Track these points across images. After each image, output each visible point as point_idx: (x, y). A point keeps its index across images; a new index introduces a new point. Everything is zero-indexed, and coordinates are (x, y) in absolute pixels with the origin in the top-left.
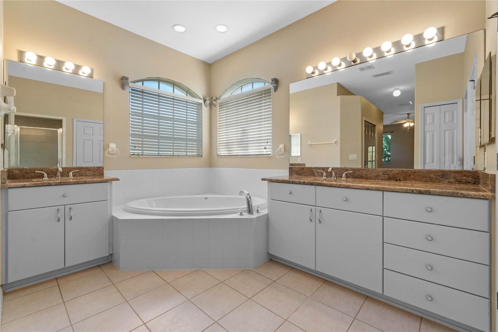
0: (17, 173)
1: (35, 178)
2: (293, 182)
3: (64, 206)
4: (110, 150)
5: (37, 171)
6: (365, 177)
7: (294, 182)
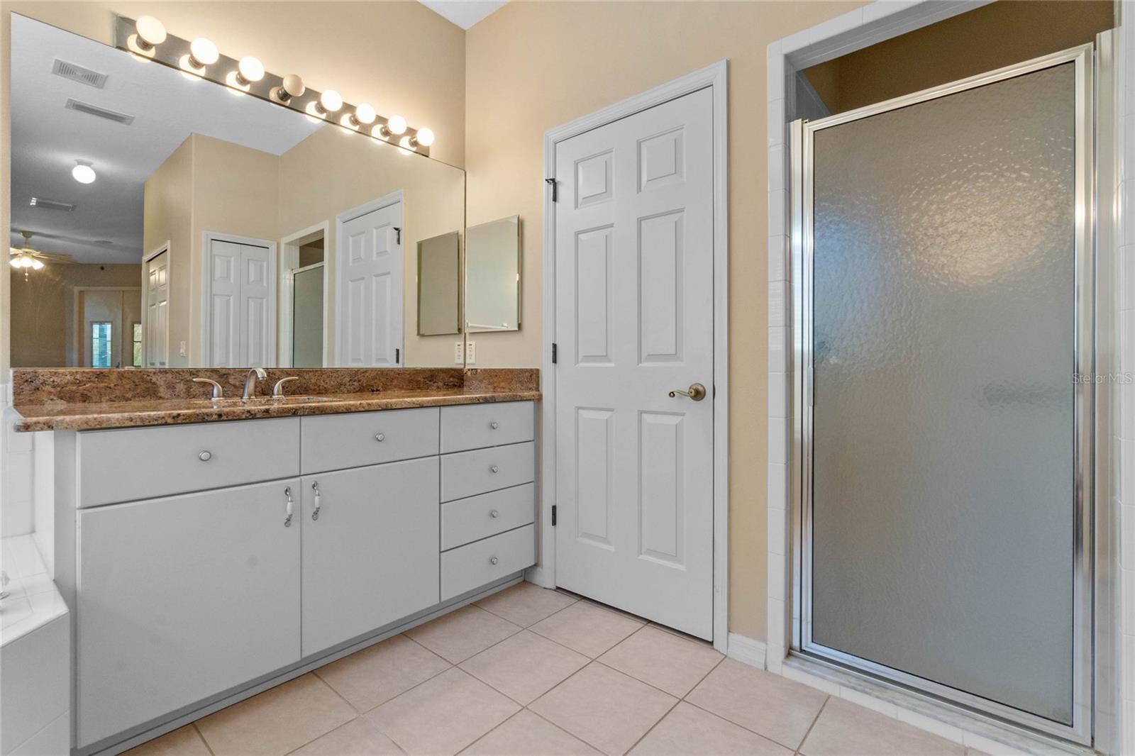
2: (220, 416)
6: (315, 390)
7: (227, 414)
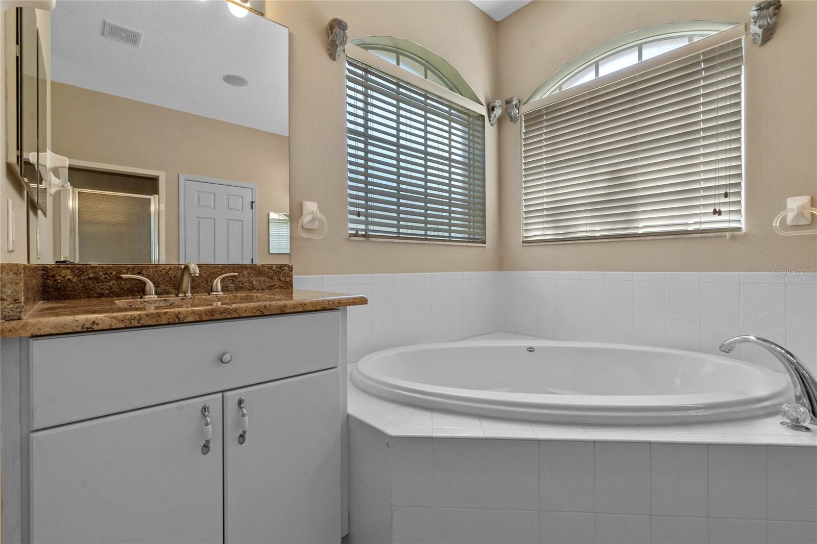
0: (69, 279)
1: (119, 296)
3: (221, 394)
4: (306, 219)
5: (127, 274)
